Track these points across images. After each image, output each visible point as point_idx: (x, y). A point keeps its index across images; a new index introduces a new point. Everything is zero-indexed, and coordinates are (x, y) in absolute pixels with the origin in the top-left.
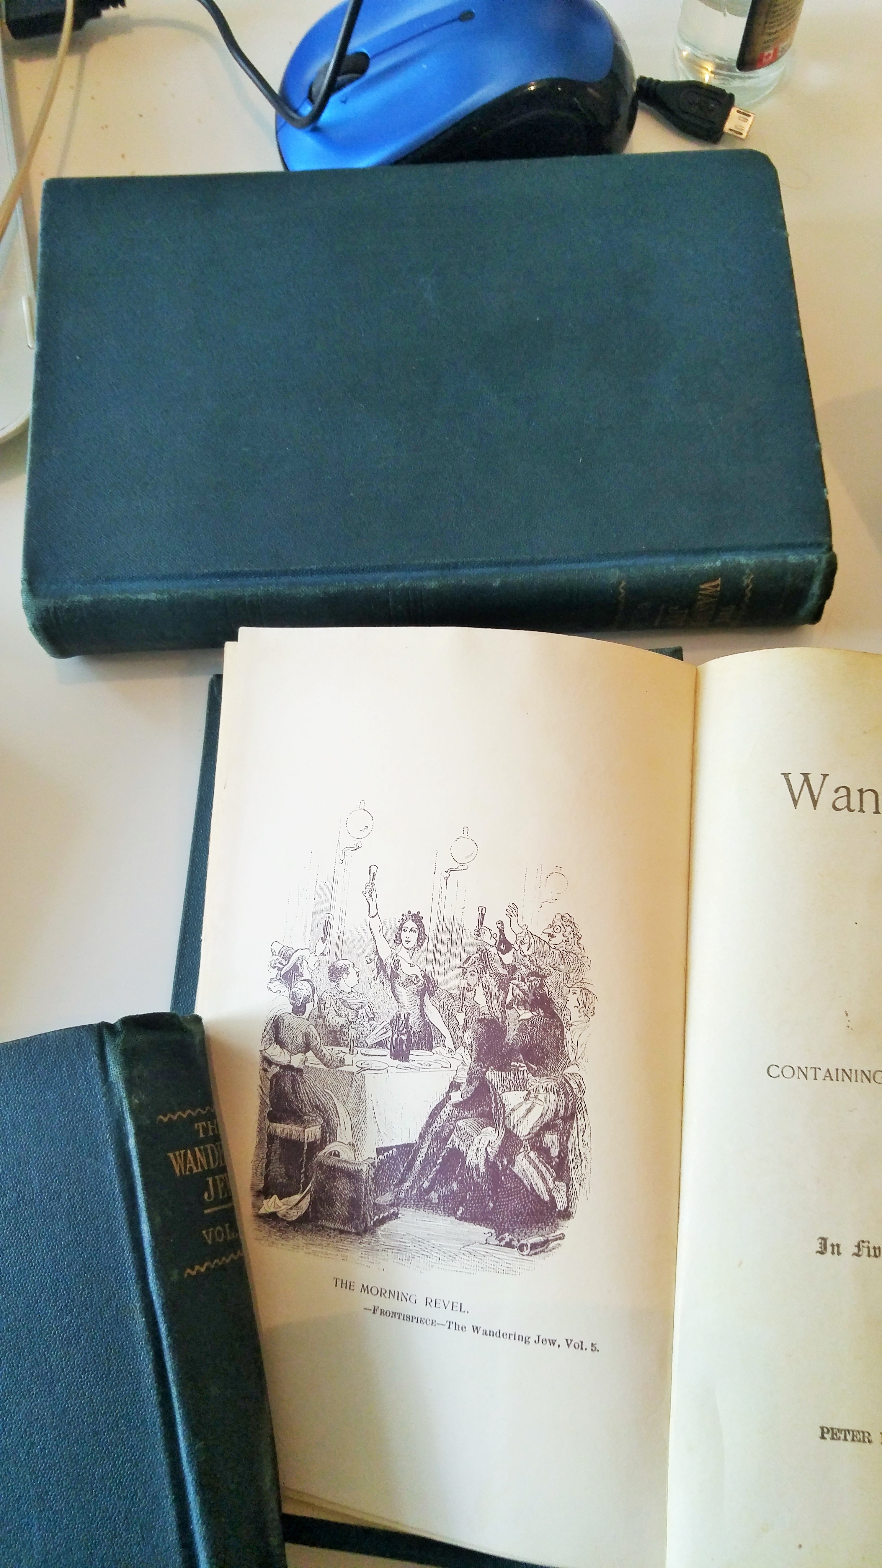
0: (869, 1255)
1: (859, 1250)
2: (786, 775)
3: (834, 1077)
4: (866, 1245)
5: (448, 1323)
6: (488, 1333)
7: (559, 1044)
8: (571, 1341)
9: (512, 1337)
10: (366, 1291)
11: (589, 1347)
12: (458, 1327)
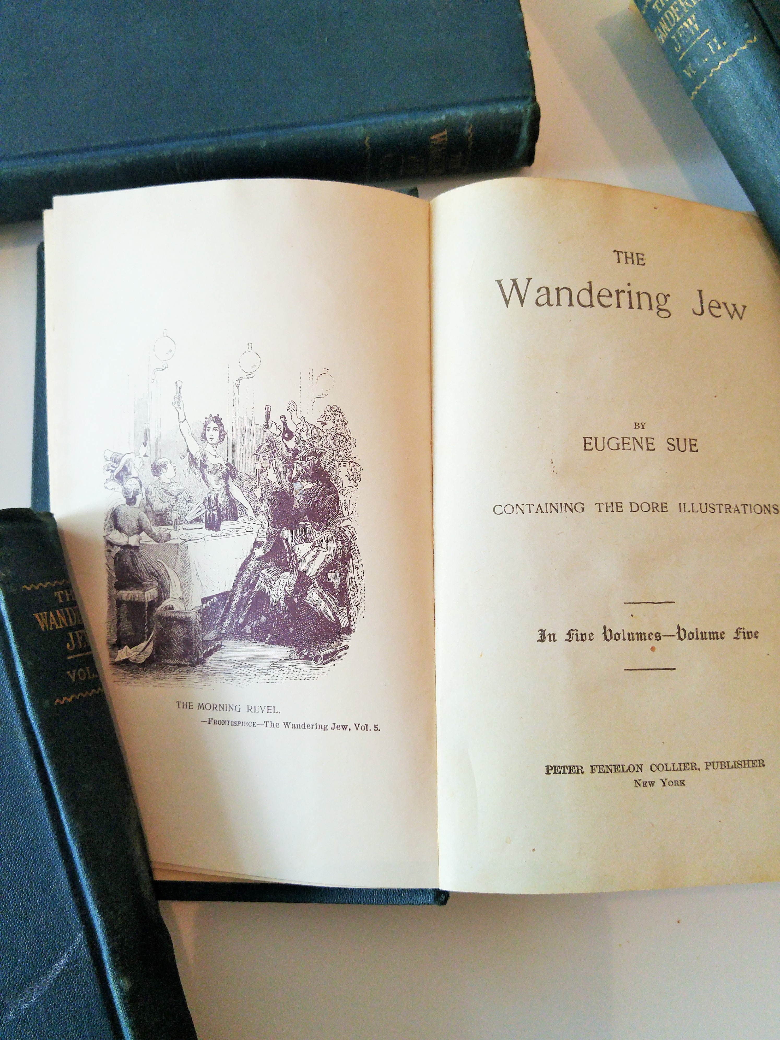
0: (578, 640)
1: (570, 637)
2: (499, 282)
3: (544, 510)
4: (575, 632)
5: (266, 722)
6: (296, 726)
7: (335, 504)
8: (359, 725)
9: (314, 727)
10: (202, 708)
11: (373, 728)
12: (274, 725)
